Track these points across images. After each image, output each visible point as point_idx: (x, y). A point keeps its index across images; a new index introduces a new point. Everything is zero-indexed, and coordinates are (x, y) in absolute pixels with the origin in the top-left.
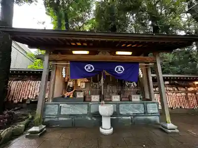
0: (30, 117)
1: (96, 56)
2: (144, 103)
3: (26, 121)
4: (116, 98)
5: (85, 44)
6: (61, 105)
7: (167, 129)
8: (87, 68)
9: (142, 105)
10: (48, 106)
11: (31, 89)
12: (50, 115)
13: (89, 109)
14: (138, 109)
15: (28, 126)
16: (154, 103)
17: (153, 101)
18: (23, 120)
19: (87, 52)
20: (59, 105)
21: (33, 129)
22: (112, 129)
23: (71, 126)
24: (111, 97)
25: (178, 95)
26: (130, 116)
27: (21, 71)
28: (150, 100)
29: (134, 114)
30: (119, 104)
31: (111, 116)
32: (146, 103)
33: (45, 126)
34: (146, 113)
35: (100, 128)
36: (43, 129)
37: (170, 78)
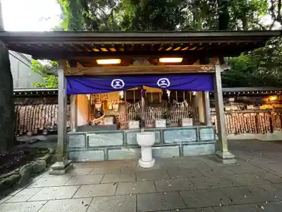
0: (51, 150)
1: (130, 66)
2: (196, 129)
3: (46, 157)
4: (161, 124)
5: (113, 50)
6: (88, 135)
7: (222, 158)
8: (115, 83)
9: (194, 131)
10: (71, 137)
11: (47, 116)
12: (75, 148)
13: (124, 138)
14: (189, 136)
15: (50, 162)
16: (209, 128)
17: (210, 125)
18: (42, 155)
19: (117, 61)
20: (85, 135)
21: (57, 165)
22: (154, 160)
23: (103, 159)
24: (154, 123)
25: (246, 115)
26: (179, 145)
28: (205, 124)
29: (182, 142)
30: (164, 131)
31: (153, 146)
32: (200, 129)
33: (70, 161)
34: (198, 141)
35: (140, 161)
36: (69, 165)
37: (237, 93)
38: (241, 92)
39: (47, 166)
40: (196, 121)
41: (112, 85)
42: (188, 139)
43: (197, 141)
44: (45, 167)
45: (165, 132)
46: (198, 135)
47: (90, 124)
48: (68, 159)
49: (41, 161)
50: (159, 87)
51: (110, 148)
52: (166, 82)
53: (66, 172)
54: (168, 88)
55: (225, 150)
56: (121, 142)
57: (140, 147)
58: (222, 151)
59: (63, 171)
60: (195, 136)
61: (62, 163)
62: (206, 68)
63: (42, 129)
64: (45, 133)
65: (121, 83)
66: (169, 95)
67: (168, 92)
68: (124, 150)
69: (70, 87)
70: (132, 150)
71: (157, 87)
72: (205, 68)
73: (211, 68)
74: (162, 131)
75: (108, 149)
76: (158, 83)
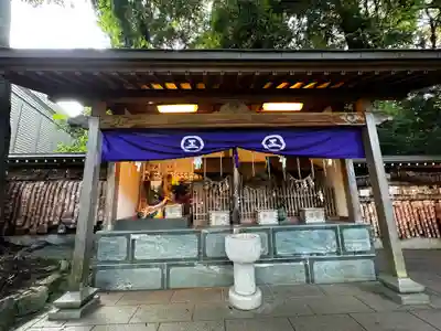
0: (64, 265)
1: (216, 114)
2: (334, 229)
3: (51, 279)
4: (268, 217)
5: (186, 86)
6: (133, 237)
7: (399, 292)
8: (187, 143)
9: (331, 234)
10: (102, 240)
11: (67, 202)
12: (109, 262)
13: (201, 246)
14: (322, 243)
15: (56, 290)
16: (360, 226)
17: (359, 221)
18: (45, 275)
19: (192, 108)
20: (128, 236)
21: (67, 298)
22: (259, 294)
23: (159, 286)
24: (255, 215)
26: (305, 260)
27: (41, 160)
28: (351, 218)
29: (311, 254)
30: (274, 231)
31: (257, 262)
32: (342, 228)
33: (95, 289)
34: (341, 252)
35: (231, 294)
36: (92, 297)
39: (48, 301)
40: (332, 214)
41: (182, 147)
42: (321, 249)
43: (338, 253)
45: (278, 234)
46: (340, 241)
47: (139, 216)
48: (93, 286)
49: (40, 288)
50: (266, 151)
51: (174, 263)
52: (278, 142)
53: (84, 315)
54: (282, 153)
55: (401, 273)
56: (194, 252)
57: (232, 263)
58: (396, 275)
59: (77, 313)
60: (335, 243)
61: (78, 294)
62: (349, 118)
63: (55, 223)
64: (61, 231)
65: (198, 143)
66: (284, 166)
67: (283, 160)
68: (200, 267)
70: (216, 269)
71: (261, 150)
72: (347, 119)
73: (357, 118)
74: (271, 233)
75: (169, 266)
76: (263, 143)
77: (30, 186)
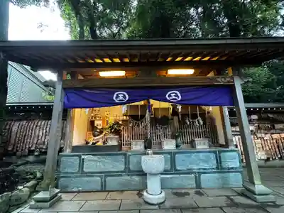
0: (39, 175)
2: (215, 152)
3: (31, 183)
4: (169, 145)
5: (117, 60)
6: (83, 157)
7: (255, 194)
8: (117, 97)
9: (212, 156)
10: (63, 159)
11: (41, 134)
12: (67, 173)
13: (127, 163)
14: (206, 162)
15: (34, 190)
16: (231, 151)
17: (232, 147)
20: (80, 156)
21: (41, 195)
22: (163, 194)
23: (99, 188)
24: (160, 144)
25: (275, 136)
26: (195, 173)
27: (25, 107)
28: (226, 146)
29: (199, 169)
30: (175, 153)
32: (220, 152)
33: (59, 190)
34: (220, 168)
35: (145, 193)
36: (56, 195)
37: (260, 109)
38: (266, 108)
41: (114, 99)
42: (206, 166)
43: (217, 169)
44: (27, 197)
45: (177, 156)
46: (219, 161)
47: (87, 143)
48: (57, 187)
49: (23, 189)
50: (169, 101)
51: (109, 174)
53: (51, 206)
54: (179, 102)
56: (121, 167)
57: (146, 174)
58: (254, 184)
59: (47, 204)
60: (215, 162)
61: (48, 192)
62: (223, 80)
63: (33, 148)
64: (36, 154)
66: (180, 111)
67: (179, 107)
68: (126, 178)
69: (68, 100)
70: (136, 179)
71: (166, 100)
72: (221, 81)
73: (228, 79)
74: (172, 155)
75: (106, 176)
76: (167, 96)
77: (17, 124)
